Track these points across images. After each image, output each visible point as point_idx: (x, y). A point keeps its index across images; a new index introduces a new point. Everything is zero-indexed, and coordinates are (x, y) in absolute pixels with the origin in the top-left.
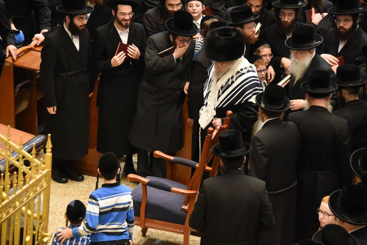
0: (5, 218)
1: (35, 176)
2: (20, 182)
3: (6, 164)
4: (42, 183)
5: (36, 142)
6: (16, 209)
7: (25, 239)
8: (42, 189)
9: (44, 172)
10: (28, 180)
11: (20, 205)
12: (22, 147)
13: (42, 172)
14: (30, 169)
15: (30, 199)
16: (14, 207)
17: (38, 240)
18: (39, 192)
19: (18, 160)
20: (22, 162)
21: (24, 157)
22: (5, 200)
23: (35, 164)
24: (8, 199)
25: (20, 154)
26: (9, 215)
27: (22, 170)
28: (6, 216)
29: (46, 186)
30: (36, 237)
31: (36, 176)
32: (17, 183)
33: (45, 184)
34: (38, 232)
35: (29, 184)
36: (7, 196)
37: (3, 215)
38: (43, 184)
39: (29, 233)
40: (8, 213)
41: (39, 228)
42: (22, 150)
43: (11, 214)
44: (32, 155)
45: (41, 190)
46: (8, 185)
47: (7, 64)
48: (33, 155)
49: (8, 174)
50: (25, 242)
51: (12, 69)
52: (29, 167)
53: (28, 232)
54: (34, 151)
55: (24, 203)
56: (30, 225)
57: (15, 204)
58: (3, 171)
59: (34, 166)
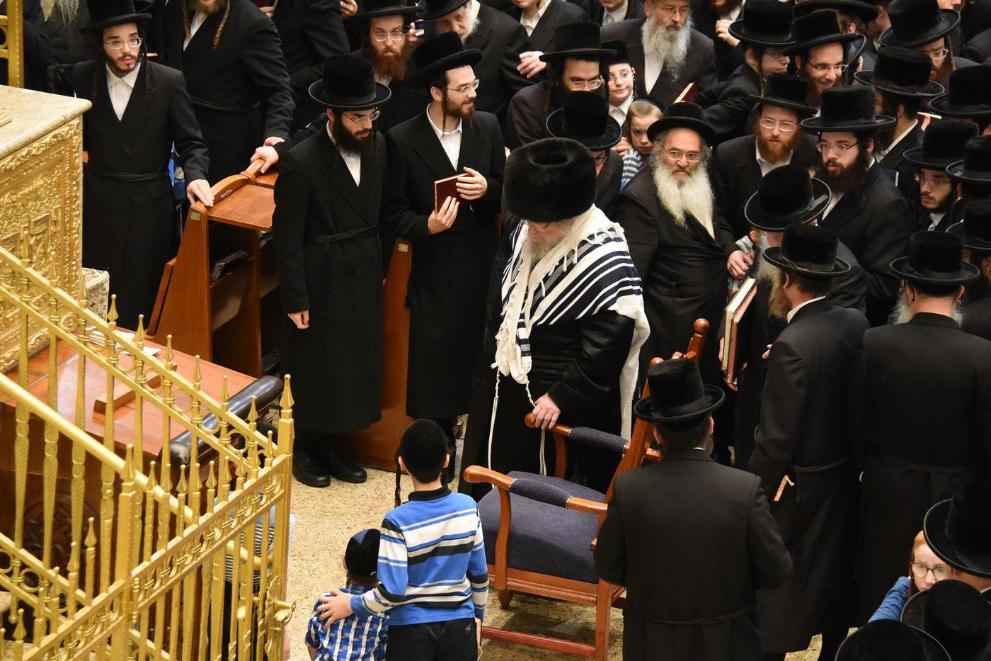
0: (190, 566)
1: (256, 470)
2: (224, 484)
3: (190, 442)
4: (271, 487)
5: (257, 392)
6: (215, 546)
7: (236, 613)
8: (272, 500)
9: (276, 462)
10: (240, 479)
11: (222, 536)
12: (226, 404)
13: (272, 461)
14: (245, 455)
15: (244, 522)
16: (210, 542)
17: (264, 616)
18: (264, 506)
19: (218, 435)
20: (226, 438)
21: (230, 427)
22: (189, 525)
23: (256, 442)
24: (197, 523)
25: (221, 420)
26: (199, 559)
27: (227, 457)
28: (192, 560)
29: (280, 494)
30: (260, 609)
31: (258, 472)
32: (216, 488)
33: (277, 489)
34: (265, 599)
35: (242, 488)
36: (193, 517)
37: (186, 558)
38: (275, 489)
39: (243, 601)
40: (196, 555)
41: (267, 590)
42: (227, 410)
43: (202, 556)
44: (248, 422)
45: (269, 503)
46: (196, 491)
47: (194, 217)
48: (251, 423)
49: (195, 465)
50: (234, 622)
51: (204, 227)
52: (242, 451)
53: (242, 598)
54: (253, 414)
55: (232, 532)
56: (246, 583)
57: (212, 534)
58: (186, 458)
59: (253, 448)
